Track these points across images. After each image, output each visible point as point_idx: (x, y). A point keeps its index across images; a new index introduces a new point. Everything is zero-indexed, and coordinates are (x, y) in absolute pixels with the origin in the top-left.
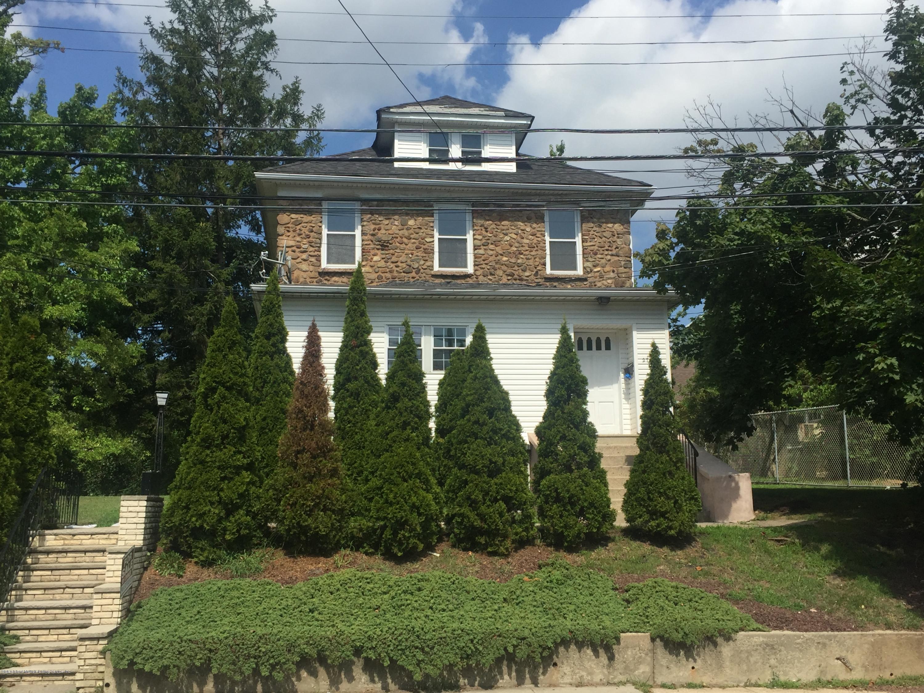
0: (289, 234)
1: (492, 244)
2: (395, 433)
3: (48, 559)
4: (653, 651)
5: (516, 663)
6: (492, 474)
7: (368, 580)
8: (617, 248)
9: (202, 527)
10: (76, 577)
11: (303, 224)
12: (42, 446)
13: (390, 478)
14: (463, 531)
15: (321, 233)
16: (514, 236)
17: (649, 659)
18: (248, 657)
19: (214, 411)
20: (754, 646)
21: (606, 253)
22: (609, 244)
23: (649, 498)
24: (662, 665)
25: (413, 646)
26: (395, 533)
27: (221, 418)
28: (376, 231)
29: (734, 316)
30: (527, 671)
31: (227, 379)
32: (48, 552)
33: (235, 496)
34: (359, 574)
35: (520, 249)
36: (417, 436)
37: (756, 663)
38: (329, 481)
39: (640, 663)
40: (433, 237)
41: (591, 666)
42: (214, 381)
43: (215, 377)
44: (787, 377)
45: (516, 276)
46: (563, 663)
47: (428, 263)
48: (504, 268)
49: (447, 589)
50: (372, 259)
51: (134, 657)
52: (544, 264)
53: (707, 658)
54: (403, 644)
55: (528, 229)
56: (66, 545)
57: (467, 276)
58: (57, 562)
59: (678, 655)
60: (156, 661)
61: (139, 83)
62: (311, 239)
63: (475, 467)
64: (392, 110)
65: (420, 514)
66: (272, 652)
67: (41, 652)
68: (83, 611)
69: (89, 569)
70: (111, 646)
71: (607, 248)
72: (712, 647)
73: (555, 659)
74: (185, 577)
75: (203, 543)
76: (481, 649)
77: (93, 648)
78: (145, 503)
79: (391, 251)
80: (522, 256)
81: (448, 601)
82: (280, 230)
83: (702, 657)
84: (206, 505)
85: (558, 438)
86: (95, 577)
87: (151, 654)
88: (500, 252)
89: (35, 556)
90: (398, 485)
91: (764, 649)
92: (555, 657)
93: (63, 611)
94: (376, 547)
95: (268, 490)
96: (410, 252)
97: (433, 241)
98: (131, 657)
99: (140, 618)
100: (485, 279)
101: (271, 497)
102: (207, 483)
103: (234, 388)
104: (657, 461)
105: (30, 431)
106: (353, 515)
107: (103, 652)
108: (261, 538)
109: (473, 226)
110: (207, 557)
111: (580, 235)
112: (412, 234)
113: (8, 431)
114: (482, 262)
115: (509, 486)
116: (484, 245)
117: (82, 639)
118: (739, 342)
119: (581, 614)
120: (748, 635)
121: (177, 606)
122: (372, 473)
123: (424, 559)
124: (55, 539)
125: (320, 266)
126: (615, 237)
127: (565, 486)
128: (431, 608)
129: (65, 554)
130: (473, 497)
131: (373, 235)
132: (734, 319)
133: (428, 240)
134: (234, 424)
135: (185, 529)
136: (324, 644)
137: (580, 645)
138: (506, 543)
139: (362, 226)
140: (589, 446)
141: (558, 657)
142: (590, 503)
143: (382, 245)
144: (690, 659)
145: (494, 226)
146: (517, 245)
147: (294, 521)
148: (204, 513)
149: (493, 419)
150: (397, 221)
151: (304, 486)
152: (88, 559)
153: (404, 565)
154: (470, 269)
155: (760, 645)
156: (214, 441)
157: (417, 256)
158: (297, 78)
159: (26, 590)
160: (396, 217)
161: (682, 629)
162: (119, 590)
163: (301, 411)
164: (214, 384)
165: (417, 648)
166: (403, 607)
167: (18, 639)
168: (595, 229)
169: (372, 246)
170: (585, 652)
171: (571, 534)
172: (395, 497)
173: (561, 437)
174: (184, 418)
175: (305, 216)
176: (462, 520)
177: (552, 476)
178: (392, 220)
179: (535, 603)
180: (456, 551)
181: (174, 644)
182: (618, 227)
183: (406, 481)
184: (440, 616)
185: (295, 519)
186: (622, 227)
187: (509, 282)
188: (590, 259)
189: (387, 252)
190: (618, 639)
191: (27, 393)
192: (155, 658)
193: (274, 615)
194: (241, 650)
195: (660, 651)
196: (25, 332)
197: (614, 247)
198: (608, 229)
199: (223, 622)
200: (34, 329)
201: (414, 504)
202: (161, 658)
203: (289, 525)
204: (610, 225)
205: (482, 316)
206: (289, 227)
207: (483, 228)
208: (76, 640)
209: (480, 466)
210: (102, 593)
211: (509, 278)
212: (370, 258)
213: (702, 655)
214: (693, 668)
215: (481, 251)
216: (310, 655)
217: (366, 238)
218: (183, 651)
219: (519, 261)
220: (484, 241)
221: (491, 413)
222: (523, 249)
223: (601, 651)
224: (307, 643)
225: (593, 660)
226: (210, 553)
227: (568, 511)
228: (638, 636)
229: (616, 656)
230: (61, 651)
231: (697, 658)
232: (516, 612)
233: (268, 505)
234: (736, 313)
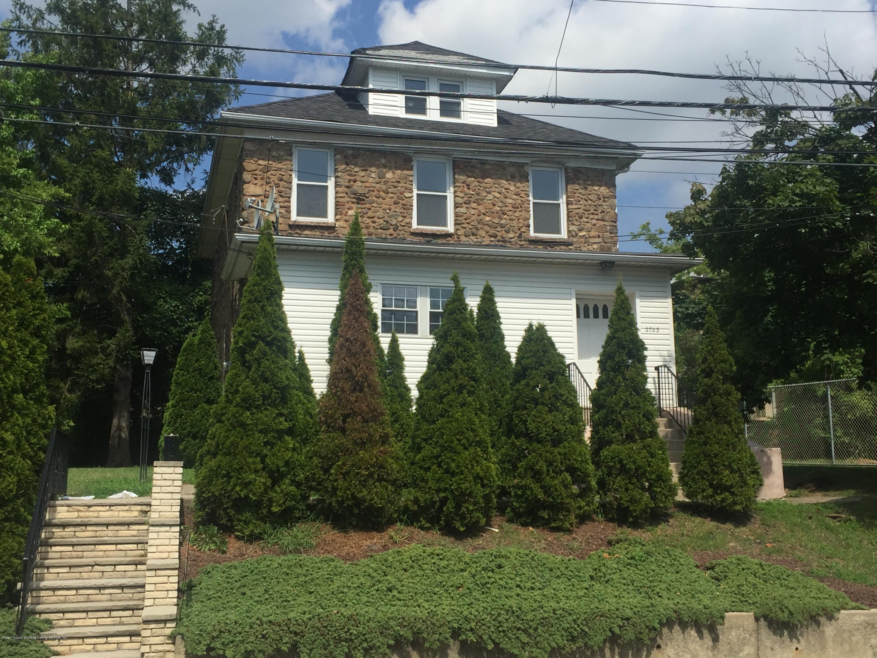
0: (256, 182)
1: (474, 202)
2: (452, 397)
3: (64, 534)
4: (757, 631)
5: (619, 645)
6: (556, 443)
7: (441, 557)
8: (603, 212)
9: (247, 497)
10: (102, 553)
11: (272, 172)
12: (42, 405)
13: (450, 446)
14: (524, 505)
15: (291, 183)
16: (498, 195)
17: (753, 640)
18: (338, 640)
19: (253, 369)
20: (855, 625)
21: (592, 216)
22: (594, 208)
23: (713, 471)
24: (766, 647)
25: (515, 627)
26: (458, 506)
27: (261, 376)
28: (352, 183)
29: (768, 284)
30: (630, 654)
31: (267, 334)
32: (64, 526)
33: (281, 463)
34: (429, 550)
35: (503, 209)
36: (474, 401)
37: (857, 643)
38: (382, 449)
39: (744, 644)
40: (412, 192)
41: (695, 649)
42: (253, 335)
43: (255, 330)
44: (825, 348)
45: (499, 238)
46: (666, 645)
47: (407, 220)
48: (487, 228)
49: (528, 565)
50: (347, 213)
51: (211, 642)
52: (529, 226)
53: (811, 638)
54: (505, 625)
55: (512, 188)
56: (81, 517)
57: (448, 235)
58: (75, 536)
59: (781, 635)
60: (237, 646)
61: (38, 10)
62: (280, 188)
63: (537, 435)
64: (368, 52)
65: (483, 486)
66: (364, 635)
67: (83, 638)
68: (120, 591)
69: (116, 544)
70: (183, 630)
71: (592, 211)
72: (815, 627)
73: (659, 641)
74: (228, 553)
75: (247, 515)
76: (587, 630)
77: (159, 632)
78: (181, 470)
79: (368, 206)
80: (505, 216)
81: (533, 578)
82: (246, 176)
83: (805, 638)
84: (251, 473)
85: (621, 405)
86: (123, 553)
87: (231, 638)
88: (483, 211)
89: (49, 529)
90: (460, 453)
91: (865, 628)
92: (658, 638)
93: (97, 592)
94: (434, 521)
95: (311, 458)
96: (388, 207)
97: (412, 197)
98: (209, 642)
99: (201, 597)
100: (467, 239)
101: (316, 465)
102: (250, 448)
103: (274, 344)
104: (719, 432)
105: (30, 387)
106: (405, 485)
107: (172, 638)
108: (303, 510)
109: (454, 183)
110: (252, 531)
111: (564, 197)
112: (390, 188)
113: (18, 385)
114: (464, 221)
115: (574, 457)
116: (466, 203)
117: (146, 622)
118: (769, 311)
119: (675, 593)
120: (850, 614)
121: (238, 584)
122: (426, 440)
123: (484, 535)
124: (68, 511)
125: (290, 218)
126: (601, 201)
127: (630, 457)
128: (518, 586)
129: (84, 528)
130: (538, 467)
131: (348, 187)
132: (767, 286)
133: (407, 195)
134: (277, 383)
135: (226, 500)
136: (419, 626)
137: (684, 626)
138: (571, 518)
139: (336, 177)
140: (652, 415)
141: (661, 639)
142: (658, 476)
143: (358, 199)
144: (794, 640)
145: (476, 184)
146: (500, 204)
147: (348, 492)
148: (250, 482)
149: (554, 384)
150: (374, 172)
151: (357, 454)
152: (110, 533)
153: (465, 541)
154: (450, 228)
155: (861, 624)
156: (254, 401)
157: (395, 212)
158: (214, 16)
159: (48, 568)
160: (373, 169)
161: (786, 608)
162: (178, 566)
163: (349, 371)
164: (253, 339)
165: (519, 629)
166: (488, 585)
167: (51, 623)
168: (580, 191)
169: (347, 199)
170: (689, 633)
171: (637, 509)
172: (458, 467)
173: (624, 404)
174: (99, 386)
175: (274, 163)
176: (524, 493)
177: (613, 446)
178: (369, 172)
179: (624, 581)
180: (513, 526)
181: (255, 626)
182: (604, 190)
183: (466, 448)
184: (532, 595)
185: (349, 489)
186: (608, 191)
187: (493, 243)
188: (575, 223)
189: (363, 206)
190: (723, 618)
191: (26, 343)
192: (235, 643)
193: (351, 594)
194: (330, 633)
195: (765, 631)
196: (22, 274)
197: (600, 211)
198: (594, 192)
199: (298, 601)
200: (31, 271)
201: (478, 474)
202: (242, 642)
203: (342, 497)
204: (596, 188)
205: (489, 278)
206: (256, 175)
207: (465, 185)
208: (140, 624)
209: (544, 434)
210: (156, 570)
211: (492, 239)
212: (344, 212)
213: (805, 635)
214: (797, 649)
215: (463, 210)
216: (405, 638)
217: (340, 189)
218: (267, 633)
219: (503, 222)
220: (466, 199)
221: (551, 377)
222: (507, 209)
223: (705, 632)
224: (400, 625)
225: (697, 642)
226: (256, 527)
227: (633, 484)
228: (742, 616)
229: (721, 637)
230: (107, 636)
231: (800, 638)
232: (609, 590)
233: (314, 474)
234: (769, 281)
